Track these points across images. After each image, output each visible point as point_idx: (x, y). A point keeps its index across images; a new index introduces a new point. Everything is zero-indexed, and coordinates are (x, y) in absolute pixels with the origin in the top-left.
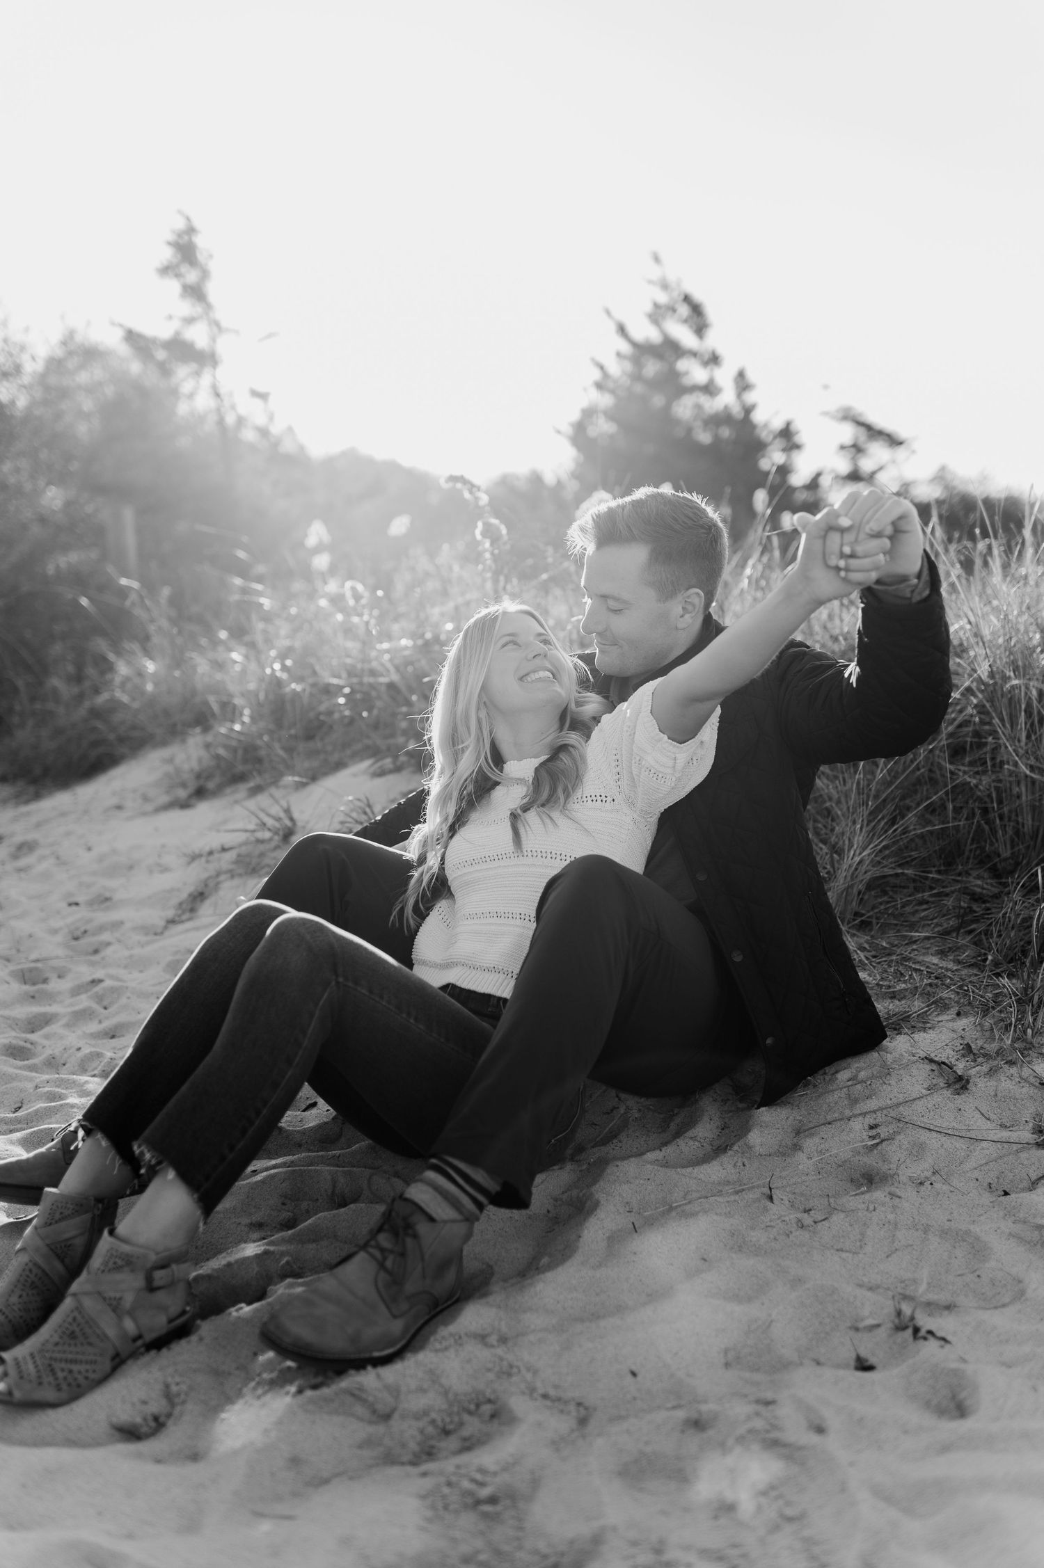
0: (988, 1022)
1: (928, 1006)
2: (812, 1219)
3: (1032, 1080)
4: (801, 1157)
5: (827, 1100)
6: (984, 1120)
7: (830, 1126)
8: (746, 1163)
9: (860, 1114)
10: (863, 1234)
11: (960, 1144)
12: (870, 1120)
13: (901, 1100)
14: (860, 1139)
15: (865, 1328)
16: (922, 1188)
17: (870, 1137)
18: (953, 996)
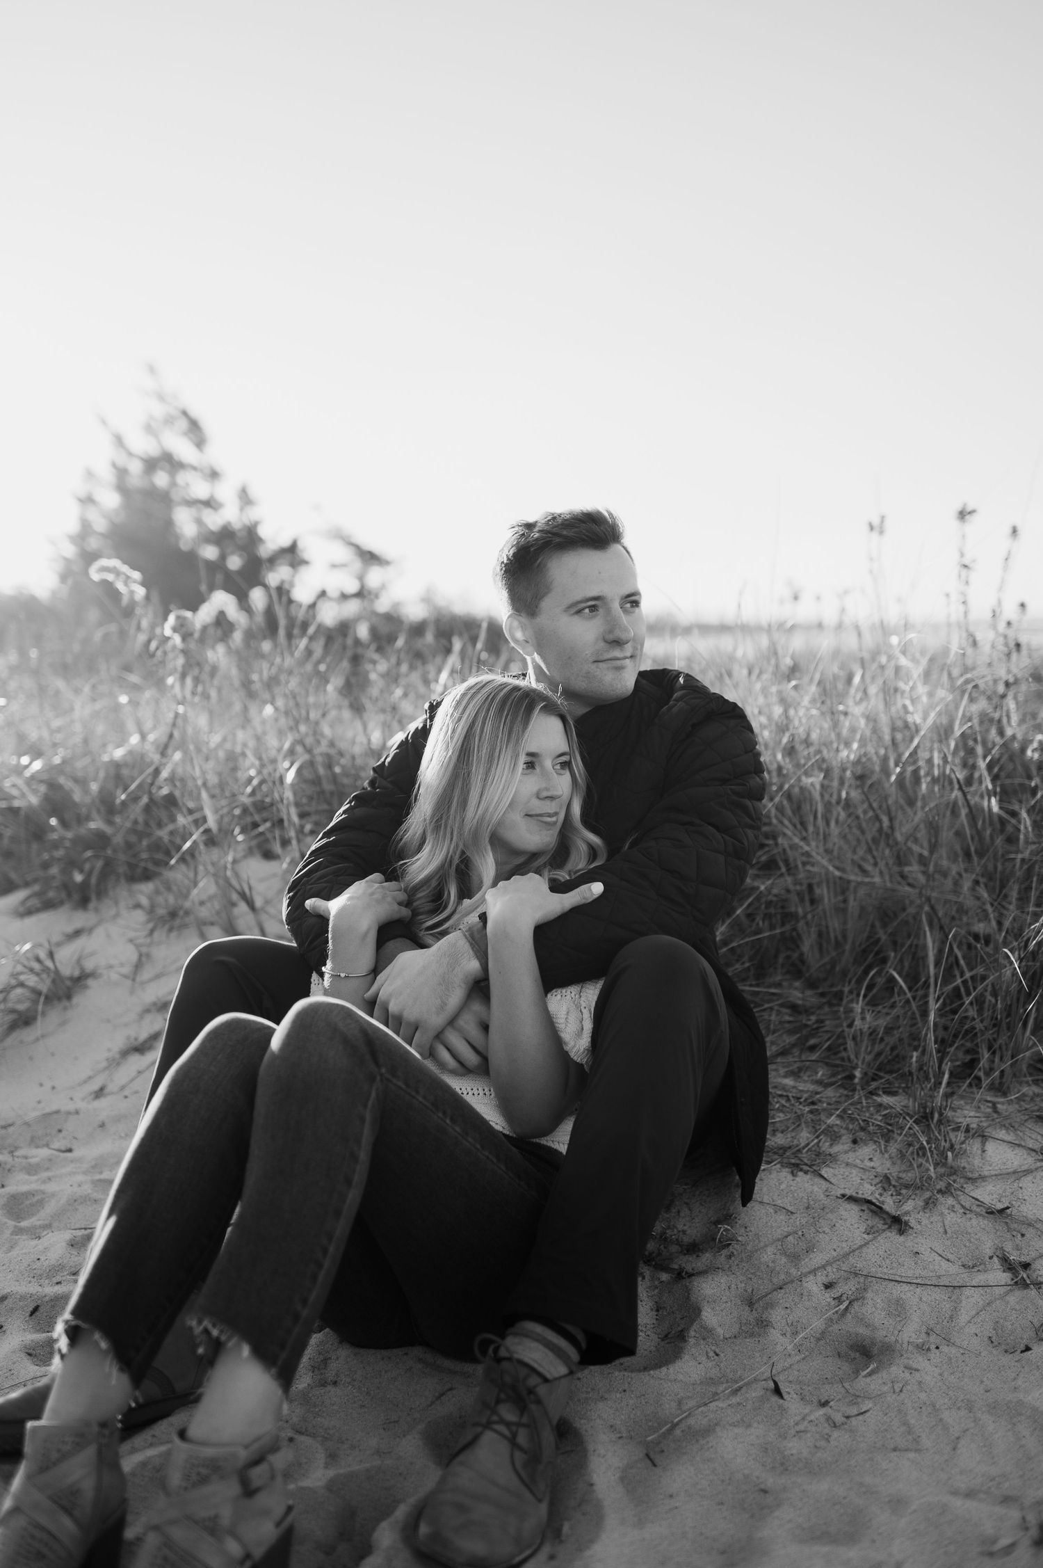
0: (893, 1148)
1: (817, 1137)
2: (840, 1414)
3: (978, 1210)
4: (774, 1334)
5: (762, 1260)
6: (946, 1262)
7: (782, 1291)
8: (717, 1351)
9: (810, 1273)
10: (905, 1424)
11: (938, 1294)
12: (821, 1278)
13: (847, 1249)
14: (824, 1303)
15: (999, 1550)
16: (931, 1355)
17: (834, 1299)
18: (838, 1122)
